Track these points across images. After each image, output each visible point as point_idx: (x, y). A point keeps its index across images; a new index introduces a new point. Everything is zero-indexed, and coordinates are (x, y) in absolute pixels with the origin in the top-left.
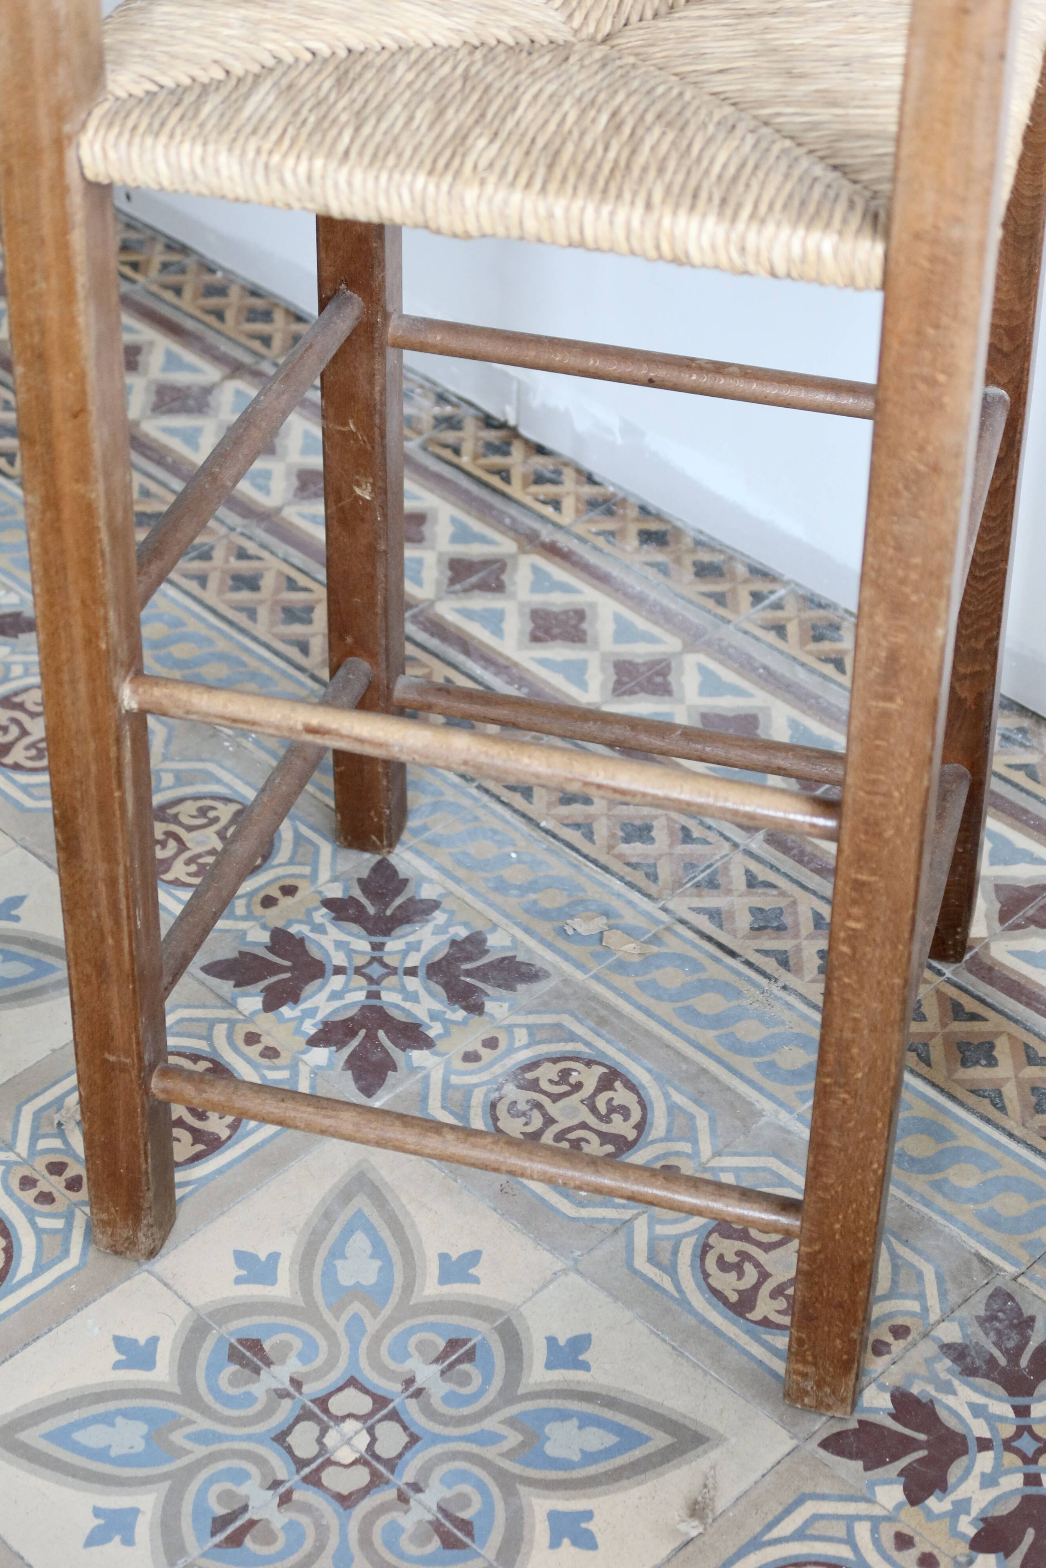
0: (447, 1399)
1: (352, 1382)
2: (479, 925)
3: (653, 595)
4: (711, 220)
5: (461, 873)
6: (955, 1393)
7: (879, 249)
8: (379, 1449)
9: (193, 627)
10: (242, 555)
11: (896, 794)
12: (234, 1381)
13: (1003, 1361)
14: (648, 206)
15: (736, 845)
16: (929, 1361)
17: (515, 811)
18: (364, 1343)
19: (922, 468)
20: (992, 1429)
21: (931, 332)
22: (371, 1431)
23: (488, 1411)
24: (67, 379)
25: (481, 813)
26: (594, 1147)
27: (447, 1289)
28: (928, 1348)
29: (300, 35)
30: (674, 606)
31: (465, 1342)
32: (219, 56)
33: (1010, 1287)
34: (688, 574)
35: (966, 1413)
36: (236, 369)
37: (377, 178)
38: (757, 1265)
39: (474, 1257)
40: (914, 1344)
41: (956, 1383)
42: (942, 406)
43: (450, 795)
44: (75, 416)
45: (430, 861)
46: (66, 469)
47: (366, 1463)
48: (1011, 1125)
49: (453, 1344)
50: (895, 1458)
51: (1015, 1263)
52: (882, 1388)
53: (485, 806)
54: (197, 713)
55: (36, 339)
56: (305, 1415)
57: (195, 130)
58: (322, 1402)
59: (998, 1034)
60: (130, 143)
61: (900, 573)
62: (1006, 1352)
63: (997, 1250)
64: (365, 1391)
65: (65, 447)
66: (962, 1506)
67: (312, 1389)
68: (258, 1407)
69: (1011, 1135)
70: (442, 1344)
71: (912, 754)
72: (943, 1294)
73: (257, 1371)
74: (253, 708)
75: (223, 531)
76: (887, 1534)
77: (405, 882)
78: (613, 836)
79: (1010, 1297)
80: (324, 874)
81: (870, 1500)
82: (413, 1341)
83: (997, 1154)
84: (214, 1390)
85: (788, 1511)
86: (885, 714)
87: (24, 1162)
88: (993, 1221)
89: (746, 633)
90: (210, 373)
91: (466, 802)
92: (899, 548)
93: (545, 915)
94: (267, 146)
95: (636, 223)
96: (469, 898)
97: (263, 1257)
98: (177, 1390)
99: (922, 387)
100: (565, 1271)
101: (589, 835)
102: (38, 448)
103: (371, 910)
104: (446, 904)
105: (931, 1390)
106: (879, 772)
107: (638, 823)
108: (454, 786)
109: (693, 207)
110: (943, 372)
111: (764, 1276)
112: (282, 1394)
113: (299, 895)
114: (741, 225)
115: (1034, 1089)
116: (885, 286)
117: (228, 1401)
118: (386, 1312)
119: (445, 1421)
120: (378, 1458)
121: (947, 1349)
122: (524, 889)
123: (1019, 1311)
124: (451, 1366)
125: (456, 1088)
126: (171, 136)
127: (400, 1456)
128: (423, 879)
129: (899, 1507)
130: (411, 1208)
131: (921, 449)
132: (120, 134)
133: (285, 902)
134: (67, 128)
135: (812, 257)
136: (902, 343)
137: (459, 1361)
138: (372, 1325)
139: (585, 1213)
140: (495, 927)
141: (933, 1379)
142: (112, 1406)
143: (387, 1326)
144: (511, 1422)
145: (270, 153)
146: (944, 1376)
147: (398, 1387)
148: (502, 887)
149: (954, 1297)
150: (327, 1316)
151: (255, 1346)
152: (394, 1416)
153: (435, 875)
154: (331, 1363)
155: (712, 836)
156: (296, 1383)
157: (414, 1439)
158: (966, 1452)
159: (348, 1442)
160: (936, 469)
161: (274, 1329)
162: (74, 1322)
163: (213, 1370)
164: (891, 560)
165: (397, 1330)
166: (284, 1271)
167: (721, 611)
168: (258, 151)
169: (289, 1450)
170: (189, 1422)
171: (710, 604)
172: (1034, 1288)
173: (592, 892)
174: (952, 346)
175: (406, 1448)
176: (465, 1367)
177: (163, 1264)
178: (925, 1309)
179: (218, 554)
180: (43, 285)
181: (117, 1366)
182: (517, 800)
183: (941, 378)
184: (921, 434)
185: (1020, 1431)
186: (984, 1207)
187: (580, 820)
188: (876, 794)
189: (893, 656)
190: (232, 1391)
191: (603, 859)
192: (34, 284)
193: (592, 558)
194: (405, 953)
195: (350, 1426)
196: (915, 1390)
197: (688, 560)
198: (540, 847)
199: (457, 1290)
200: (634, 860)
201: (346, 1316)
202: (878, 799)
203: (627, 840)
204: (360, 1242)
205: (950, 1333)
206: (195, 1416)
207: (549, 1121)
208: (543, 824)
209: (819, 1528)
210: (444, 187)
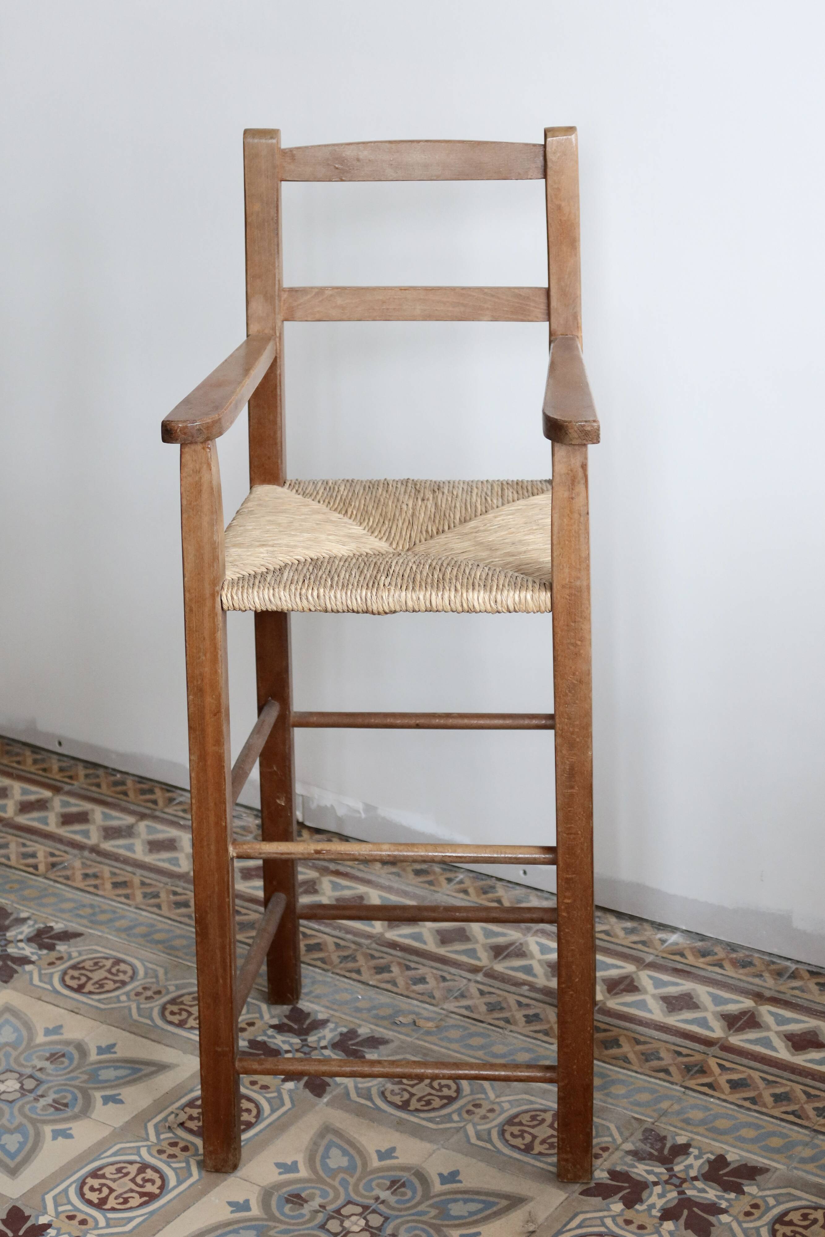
0: (397, 1202)
1: (349, 1202)
2: (352, 1026)
3: (395, 885)
4: (482, 592)
5: (335, 1007)
6: (636, 1167)
7: (549, 594)
8: (370, 1224)
9: (160, 926)
10: (175, 893)
11: (579, 832)
12: (291, 1210)
13: (656, 1153)
14: (456, 590)
15: (469, 980)
16: (622, 1158)
17: (354, 980)
18: (351, 1188)
19: (575, 682)
20: (657, 1177)
21: (573, 624)
22: (365, 1218)
23: (419, 1203)
24: (213, 698)
25: (337, 983)
26: (437, 1103)
27: (383, 1163)
28: (618, 1154)
29: (291, 554)
30: (409, 889)
31: (399, 1181)
32: (262, 563)
33: (652, 1127)
34: (411, 876)
35: (644, 1174)
36: (143, 817)
37: (346, 593)
38: (530, 1134)
39: (393, 1149)
40: (613, 1153)
41: (636, 1164)
42: (580, 655)
43: (320, 978)
44: (215, 715)
45: (318, 1004)
46: (210, 740)
47: (366, 1230)
48: (635, 1068)
49: (393, 1183)
50: (615, 1194)
51: (651, 1117)
52: (603, 1170)
53: (338, 980)
54: (264, 853)
55: (199, 683)
56: (331, 1217)
57: (267, 585)
58: (338, 1211)
59: (620, 1035)
60: (242, 593)
61: (571, 729)
62: (656, 1150)
63: (643, 1114)
64: (358, 1205)
65: (210, 730)
66: (653, 1206)
67: (331, 1208)
68: (307, 1217)
69: (636, 1072)
70: (388, 1183)
71: (584, 812)
72: (621, 1134)
73: (302, 1205)
74: (290, 847)
75: (162, 885)
76: (620, 1221)
77: (309, 1014)
78: (407, 983)
79: (652, 1130)
80: (266, 1016)
81: (609, 1210)
82: (374, 1184)
83: (632, 1080)
84: (283, 1214)
85: (572, 1219)
86: (572, 795)
87: (156, 1144)
88: (638, 1104)
89: (448, 895)
90: (130, 820)
91: (329, 980)
92: (569, 719)
93: (383, 1018)
94: (299, 588)
95: (452, 597)
96: (343, 1016)
97: (289, 1163)
98: (265, 1217)
99: (571, 647)
100: (438, 1149)
101: (395, 984)
102: (197, 733)
103: (296, 1027)
104: (332, 1019)
105: (626, 1168)
106: (572, 823)
107: (418, 977)
108: (321, 974)
109: (473, 589)
110: (579, 640)
111: (534, 1137)
112: (317, 1212)
113: (256, 1026)
114: (494, 593)
115: (643, 1054)
116: (552, 610)
117: (293, 1217)
118: (357, 1174)
119: (400, 1210)
120: (372, 1228)
121: (629, 1153)
122: (369, 1010)
123: (658, 1135)
124: (396, 1190)
125: (362, 1088)
126: (259, 587)
127: (382, 1225)
128: (317, 1012)
129: (622, 1210)
130: (356, 1136)
131: (574, 674)
132: (238, 589)
133: (251, 1029)
134: (217, 588)
135: (523, 601)
136: (562, 631)
137: (398, 1188)
138: (352, 1181)
139: (441, 1126)
140: (360, 1026)
141: (626, 1164)
142: (236, 1226)
143: (359, 1180)
144: (431, 1206)
145: (301, 589)
146: (630, 1162)
147: (372, 1201)
148: (358, 1010)
149: (626, 1133)
150: (328, 1180)
151: (298, 1196)
152: (374, 1211)
153: (323, 1009)
154: (337, 1197)
155: (456, 978)
156: (322, 1206)
157: (386, 1219)
158: (648, 1187)
159: (356, 1224)
160: (581, 682)
161: (305, 1189)
162: (205, 1199)
163: (280, 1208)
164: (567, 724)
165: (364, 1181)
166: (301, 1166)
167: (432, 888)
168: (296, 589)
169: (328, 1231)
170: (275, 1227)
171: (427, 886)
172: (663, 1126)
173: (404, 1007)
174: (581, 629)
175: (384, 1222)
176: (403, 1189)
177: (242, 1172)
178: (614, 1140)
179: (163, 895)
180: (204, 658)
181: (232, 1212)
182: (354, 975)
183: (579, 643)
184: (573, 667)
185: (671, 1177)
186: (631, 1100)
187: (389, 979)
188: (571, 834)
189: (572, 768)
190: (292, 1214)
191: (405, 993)
192: (199, 658)
193: (360, 874)
194: (319, 1040)
195: (354, 1218)
196: (618, 1169)
197: (409, 869)
198: (372, 993)
199: (388, 1162)
200: (421, 992)
201: (338, 1179)
202: (572, 836)
203: (415, 984)
204: (335, 1152)
205: (629, 1146)
206: (277, 1225)
207: (412, 1095)
208: (371, 983)
209: (587, 1223)
210: (374, 593)
